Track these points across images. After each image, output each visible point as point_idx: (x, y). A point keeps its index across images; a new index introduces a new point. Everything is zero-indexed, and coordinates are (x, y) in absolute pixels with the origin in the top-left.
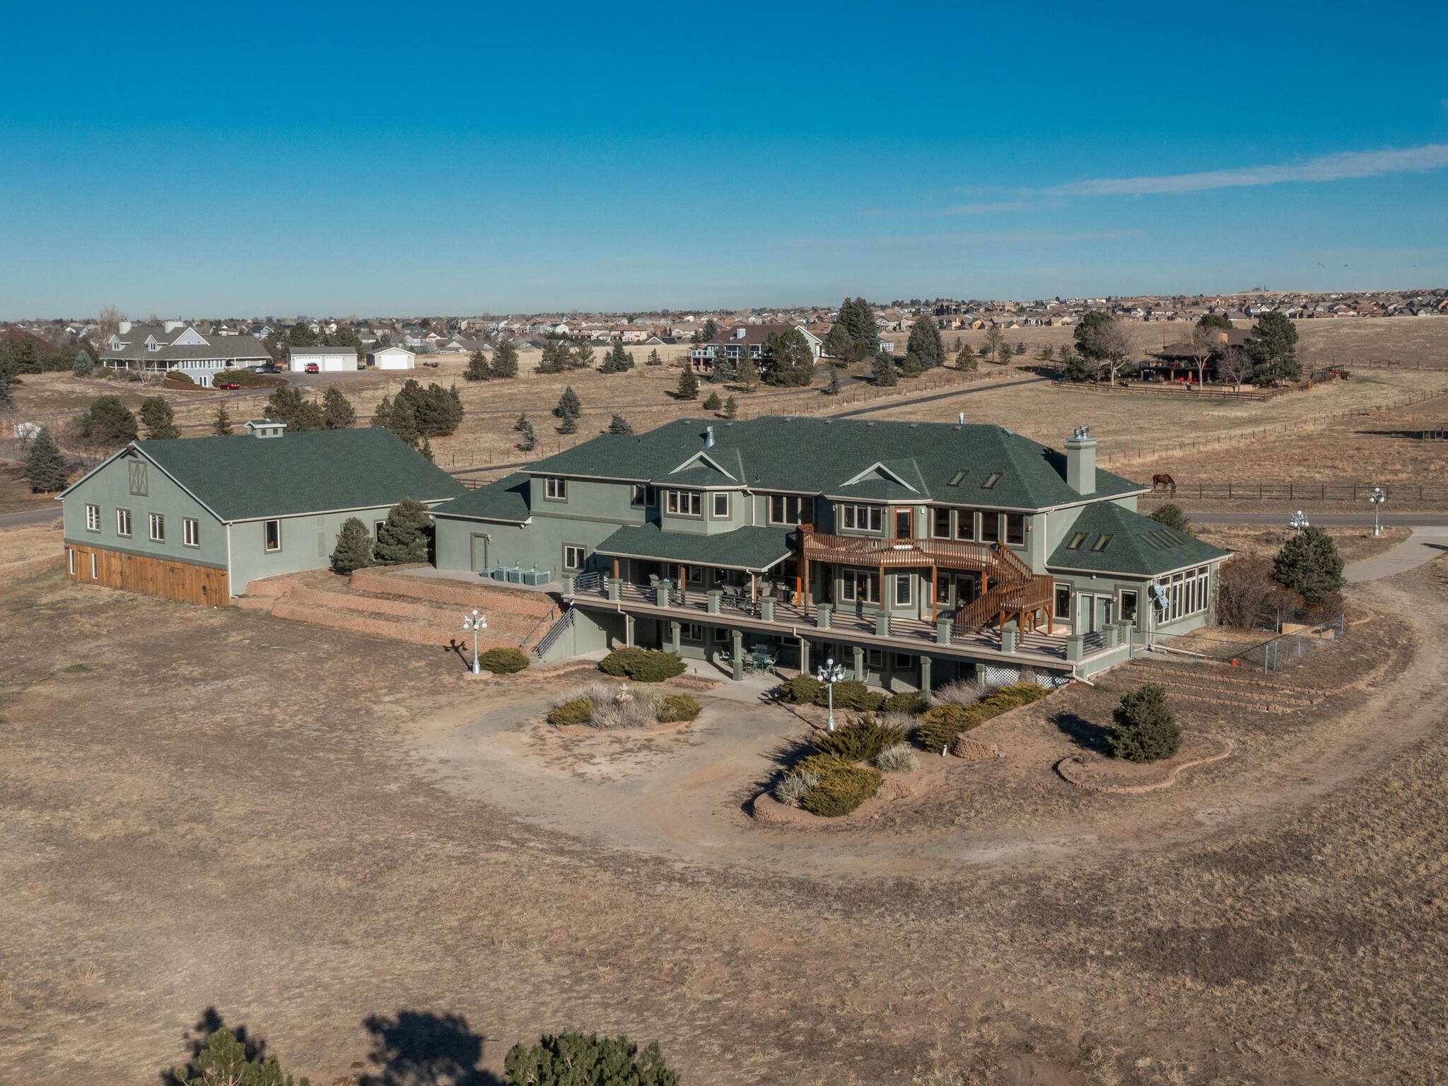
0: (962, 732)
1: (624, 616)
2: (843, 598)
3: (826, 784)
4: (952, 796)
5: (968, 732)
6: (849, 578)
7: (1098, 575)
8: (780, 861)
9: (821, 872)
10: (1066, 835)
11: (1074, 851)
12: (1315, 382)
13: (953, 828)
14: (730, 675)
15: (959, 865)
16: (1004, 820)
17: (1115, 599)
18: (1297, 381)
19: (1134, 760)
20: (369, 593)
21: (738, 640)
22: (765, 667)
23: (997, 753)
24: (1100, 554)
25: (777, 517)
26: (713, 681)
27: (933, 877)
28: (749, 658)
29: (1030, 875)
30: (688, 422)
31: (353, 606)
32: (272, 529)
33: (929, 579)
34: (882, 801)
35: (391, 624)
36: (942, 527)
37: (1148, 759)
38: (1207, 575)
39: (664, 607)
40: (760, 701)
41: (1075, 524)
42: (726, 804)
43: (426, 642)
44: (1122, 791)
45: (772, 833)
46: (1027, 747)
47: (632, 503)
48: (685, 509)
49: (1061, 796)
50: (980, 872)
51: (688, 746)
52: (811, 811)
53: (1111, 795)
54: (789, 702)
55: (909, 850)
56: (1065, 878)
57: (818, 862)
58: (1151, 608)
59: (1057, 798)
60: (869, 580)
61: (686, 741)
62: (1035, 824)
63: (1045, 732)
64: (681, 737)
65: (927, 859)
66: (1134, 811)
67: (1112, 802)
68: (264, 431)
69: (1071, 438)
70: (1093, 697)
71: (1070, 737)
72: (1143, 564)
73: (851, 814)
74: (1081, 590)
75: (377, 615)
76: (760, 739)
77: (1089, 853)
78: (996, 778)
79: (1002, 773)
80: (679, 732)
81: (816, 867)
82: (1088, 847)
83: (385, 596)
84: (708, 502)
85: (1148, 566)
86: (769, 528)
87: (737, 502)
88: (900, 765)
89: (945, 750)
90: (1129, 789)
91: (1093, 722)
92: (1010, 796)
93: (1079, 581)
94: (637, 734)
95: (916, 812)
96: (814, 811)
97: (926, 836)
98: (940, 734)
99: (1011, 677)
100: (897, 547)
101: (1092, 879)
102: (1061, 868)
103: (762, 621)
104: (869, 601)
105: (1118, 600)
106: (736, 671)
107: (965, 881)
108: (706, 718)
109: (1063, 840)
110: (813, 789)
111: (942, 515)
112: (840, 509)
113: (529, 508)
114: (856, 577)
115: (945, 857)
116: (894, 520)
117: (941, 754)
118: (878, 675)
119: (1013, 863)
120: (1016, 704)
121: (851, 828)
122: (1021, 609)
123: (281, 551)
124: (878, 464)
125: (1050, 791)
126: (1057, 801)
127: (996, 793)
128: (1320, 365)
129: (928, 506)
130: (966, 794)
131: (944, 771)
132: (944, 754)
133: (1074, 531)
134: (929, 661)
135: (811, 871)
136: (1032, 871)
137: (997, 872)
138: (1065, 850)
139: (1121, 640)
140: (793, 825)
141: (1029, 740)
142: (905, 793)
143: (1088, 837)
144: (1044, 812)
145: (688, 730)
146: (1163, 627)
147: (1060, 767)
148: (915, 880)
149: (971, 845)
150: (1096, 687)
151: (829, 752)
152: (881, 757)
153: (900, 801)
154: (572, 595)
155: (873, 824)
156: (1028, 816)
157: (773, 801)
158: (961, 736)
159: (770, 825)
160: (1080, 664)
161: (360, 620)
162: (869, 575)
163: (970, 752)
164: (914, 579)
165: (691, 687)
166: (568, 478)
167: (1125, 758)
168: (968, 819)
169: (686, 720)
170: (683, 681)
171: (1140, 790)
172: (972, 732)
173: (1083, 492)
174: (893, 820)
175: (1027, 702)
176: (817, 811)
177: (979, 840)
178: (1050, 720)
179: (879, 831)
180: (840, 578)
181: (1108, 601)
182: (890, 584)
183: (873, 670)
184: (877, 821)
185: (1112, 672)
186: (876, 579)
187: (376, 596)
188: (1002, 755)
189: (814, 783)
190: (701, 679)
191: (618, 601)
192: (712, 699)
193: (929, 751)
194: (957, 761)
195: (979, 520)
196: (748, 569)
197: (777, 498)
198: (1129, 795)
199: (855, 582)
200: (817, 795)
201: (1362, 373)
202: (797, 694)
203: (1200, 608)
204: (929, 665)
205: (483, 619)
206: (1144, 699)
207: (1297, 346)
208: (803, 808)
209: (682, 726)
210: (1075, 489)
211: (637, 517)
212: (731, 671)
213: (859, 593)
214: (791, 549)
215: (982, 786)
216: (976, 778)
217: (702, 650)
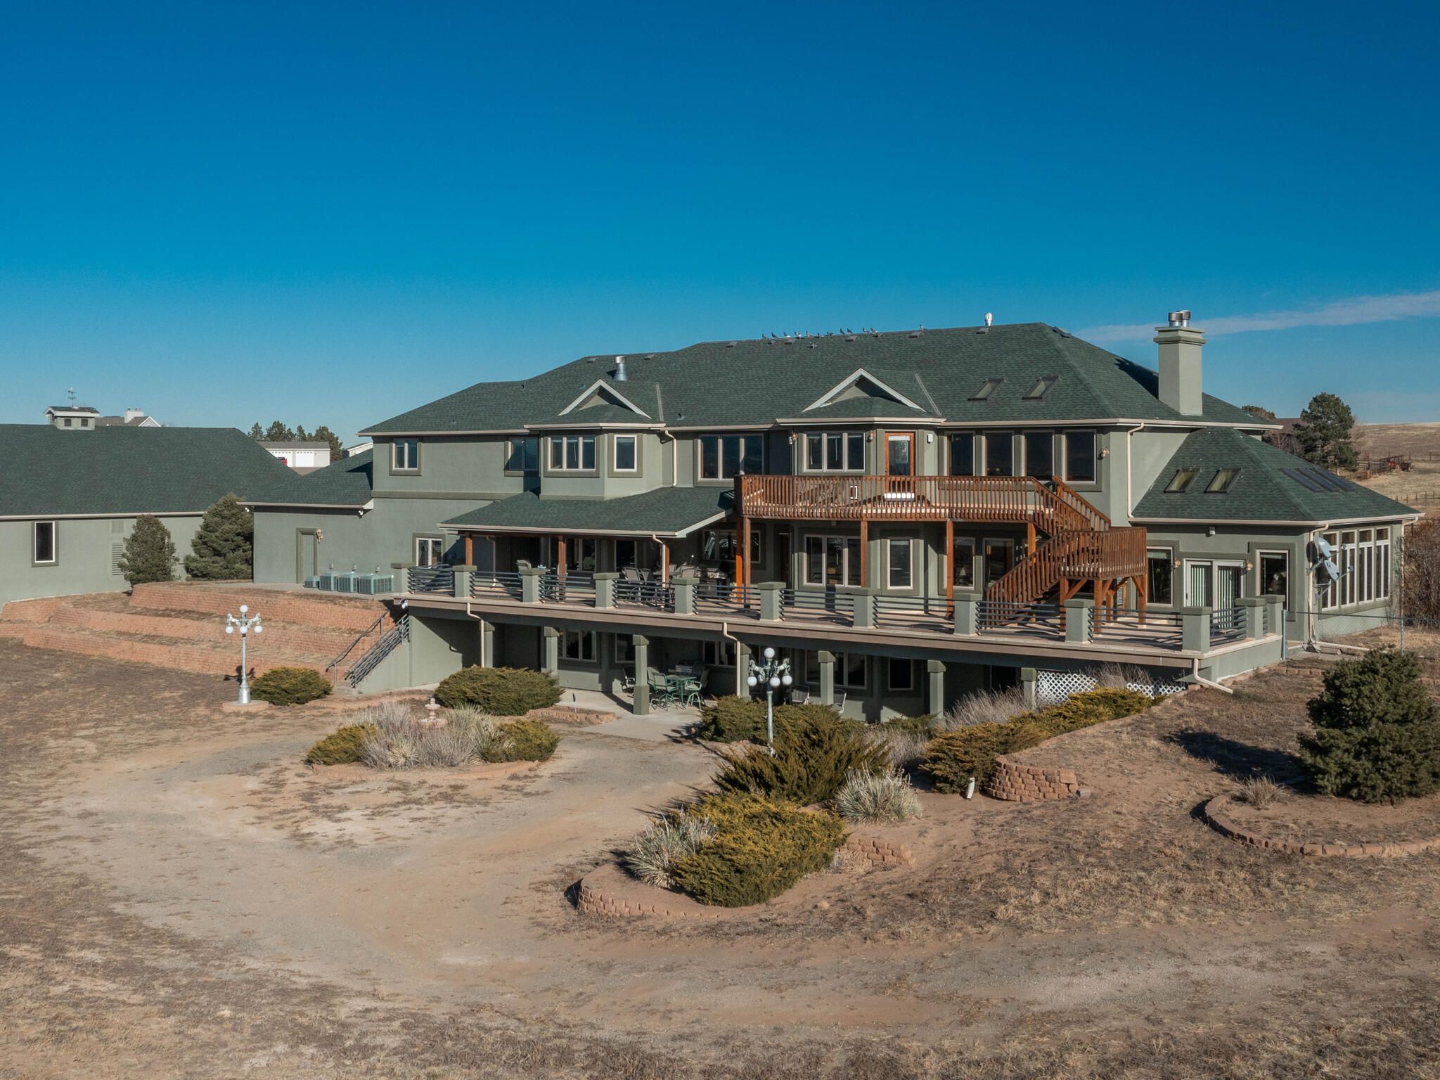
0: (1005, 753)
1: (477, 623)
2: (805, 582)
3: (728, 840)
4: (988, 864)
5: (1016, 755)
6: (814, 548)
7: (1221, 529)
8: (590, 998)
9: (677, 1025)
10: (1262, 944)
11: (1291, 981)
12: (1374, 472)
13: (993, 929)
14: (629, 708)
15: (1011, 1013)
16: (1109, 910)
17: (1250, 566)
18: (1354, 471)
19: (1360, 798)
20: (148, 610)
21: (642, 651)
22: (686, 697)
23: (1074, 788)
24: (1220, 496)
25: (710, 471)
26: (598, 714)
27: (947, 1043)
28: (660, 681)
29: (1200, 1042)
30: (594, 360)
31: (124, 629)
32: (44, 532)
33: (940, 549)
34: (843, 877)
35: (165, 648)
36: (961, 464)
37: (1392, 795)
38: (1387, 542)
39: (534, 602)
40: (666, 739)
41: (1174, 460)
42: (539, 888)
43: (205, 671)
44: (1356, 852)
45: (600, 938)
46: (1133, 779)
47: (507, 468)
48: (573, 463)
49: (1224, 864)
50: (1067, 1033)
51: (520, 796)
52: (692, 894)
53: (1335, 861)
54: (712, 739)
55: (892, 976)
56: (1293, 1050)
57: (675, 1001)
58: (1311, 579)
59: (1217, 868)
60: (846, 551)
61: (519, 790)
62: (1182, 919)
63: (1161, 756)
64: (514, 784)
65: (934, 997)
66: (1399, 892)
67: (1344, 875)
68: (68, 421)
69: (1166, 325)
70: (1236, 708)
71: (1212, 764)
72: (1296, 506)
73: (773, 900)
74: (1190, 556)
75: (150, 638)
76: (646, 787)
77: (1331, 987)
78: (1079, 833)
79: (1088, 822)
80: (514, 777)
81: (667, 1015)
82: (1321, 971)
83: (167, 613)
84: (607, 447)
85: (1305, 508)
86: (698, 488)
87: (649, 450)
88: (881, 809)
89: (972, 786)
90: (1374, 850)
91: (1249, 743)
92: (1112, 864)
93: (1186, 542)
94: (440, 777)
95: (911, 896)
96: (697, 895)
97: (932, 946)
98: (961, 756)
99: (1082, 684)
100: (888, 496)
101: (1368, 1055)
102: (1275, 1024)
103: (676, 615)
104: (846, 584)
105: (1254, 569)
106: (637, 700)
107: (1031, 1056)
108: (568, 758)
109: (1256, 956)
110: (699, 849)
111: (960, 448)
112: (800, 441)
113: (372, 488)
114: (825, 547)
115: (977, 992)
116: (884, 452)
117: (964, 795)
118: (860, 704)
119: (1149, 1010)
120: (1099, 717)
121: (769, 928)
122: (1096, 575)
123: (56, 564)
124: (861, 372)
125: (1197, 855)
126: (1220, 874)
127: (1081, 858)
128: (1375, 458)
129: (939, 431)
130: (1018, 862)
131: (970, 820)
132: (970, 794)
133: (1173, 470)
134: (942, 667)
135: (653, 1025)
136: (1201, 1030)
137: (1111, 1032)
138: (1267, 978)
139: (1268, 628)
140: (650, 922)
141: (1136, 769)
142: (890, 859)
143: (1315, 949)
144: (1197, 894)
145: (531, 774)
146: (1329, 615)
147: (1210, 810)
148: (902, 1050)
149: (1037, 965)
150: (1237, 696)
151: (744, 788)
152: (844, 797)
153: (880, 876)
154: (405, 594)
155: (815, 920)
156: (1161, 903)
157: (624, 877)
158: (1002, 759)
159: (606, 922)
160: (1206, 655)
161: (126, 644)
162: (846, 542)
163: (1020, 789)
164: (916, 547)
165: (565, 722)
166: (423, 439)
167: (1338, 795)
168: (1026, 909)
169: (531, 759)
170: (554, 714)
171: (1394, 851)
172: (1024, 754)
173: (1184, 411)
174: (859, 912)
175: (1117, 716)
176: (703, 894)
177: (1056, 954)
178: (1166, 740)
179: (828, 934)
180: (801, 550)
181: (1237, 572)
182: (879, 553)
183: (852, 695)
184: (825, 913)
185: (1257, 676)
186: (855, 547)
187: (156, 613)
188: (1085, 792)
189: (704, 837)
190: (581, 711)
191: (467, 598)
192: (590, 737)
193: (941, 790)
194: (996, 805)
195: (1021, 445)
196: (654, 535)
197: (709, 440)
198: (1375, 861)
199: (824, 555)
200: (704, 861)
201: (1422, 465)
202: (725, 725)
203: (1378, 595)
204: (940, 676)
205: (256, 619)
206: (1376, 672)
207: (1351, 431)
208: (677, 889)
209: (522, 767)
210: (1171, 405)
211: (514, 486)
212: (630, 701)
213: (829, 576)
214: (726, 509)
215: (1050, 846)
216: (1035, 831)
217: (595, 676)
